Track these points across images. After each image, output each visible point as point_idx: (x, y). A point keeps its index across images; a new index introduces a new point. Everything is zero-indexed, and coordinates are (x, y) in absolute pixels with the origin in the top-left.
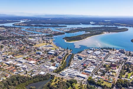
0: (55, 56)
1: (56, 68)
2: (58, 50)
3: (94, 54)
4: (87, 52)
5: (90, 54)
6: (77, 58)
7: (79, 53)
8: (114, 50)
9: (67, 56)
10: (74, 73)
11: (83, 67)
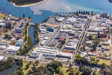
0: (8, 30)
1: (18, 48)
2: (9, 19)
3: (68, 22)
4: (57, 20)
5: (61, 23)
6: (46, 30)
7: (44, 22)
8: (92, 15)
9: (28, 27)
11: (60, 43)
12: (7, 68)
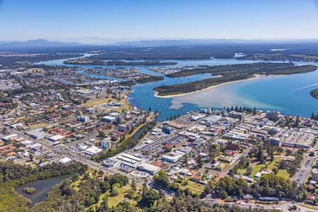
0: (113, 126)
2: (129, 112)
3: (203, 122)
4: (191, 118)
5: (194, 122)
7: (171, 119)
8: (255, 114)
9: (142, 125)
10: (134, 162)
11: (164, 150)
12: (54, 176)
